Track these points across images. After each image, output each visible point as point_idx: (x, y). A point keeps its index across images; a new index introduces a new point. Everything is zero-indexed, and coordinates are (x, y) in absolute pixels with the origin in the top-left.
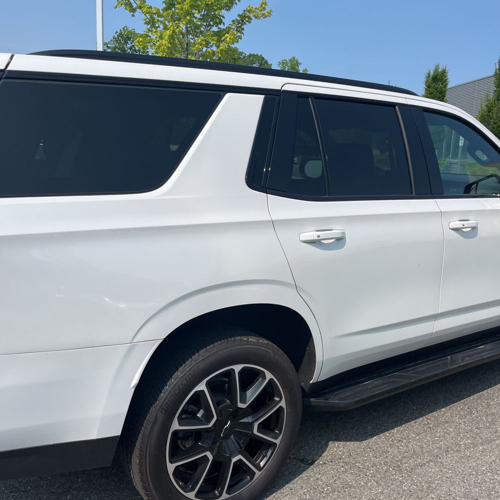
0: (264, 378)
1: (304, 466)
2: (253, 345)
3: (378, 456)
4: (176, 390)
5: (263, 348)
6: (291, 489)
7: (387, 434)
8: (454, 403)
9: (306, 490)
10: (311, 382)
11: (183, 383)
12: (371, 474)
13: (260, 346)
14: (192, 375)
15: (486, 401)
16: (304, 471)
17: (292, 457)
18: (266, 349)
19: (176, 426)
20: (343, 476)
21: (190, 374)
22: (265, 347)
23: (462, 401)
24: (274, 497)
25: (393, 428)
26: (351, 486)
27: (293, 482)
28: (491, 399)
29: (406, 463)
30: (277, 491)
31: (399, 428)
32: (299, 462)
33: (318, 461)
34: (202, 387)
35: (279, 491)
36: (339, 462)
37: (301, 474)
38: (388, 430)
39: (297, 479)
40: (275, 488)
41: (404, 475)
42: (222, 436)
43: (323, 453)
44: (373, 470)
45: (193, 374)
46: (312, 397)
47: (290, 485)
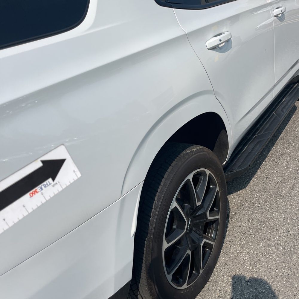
0: (206, 176)
2: (195, 153)
3: (263, 194)
4: (160, 218)
5: (202, 153)
7: (255, 176)
8: (276, 141)
12: (269, 207)
15: (292, 133)
18: (204, 153)
19: (166, 245)
20: (254, 217)
23: (279, 138)
25: (257, 172)
26: (264, 222)
28: (293, 131)
29: (282, 191)
31: (259, 170)
34: (174, 204)
35: (223, 247)
36: (244, 209)
38: (255, 174)
41: (288, 200)
42: (188, 232)
43: (229, 206)
44: (268, 205)
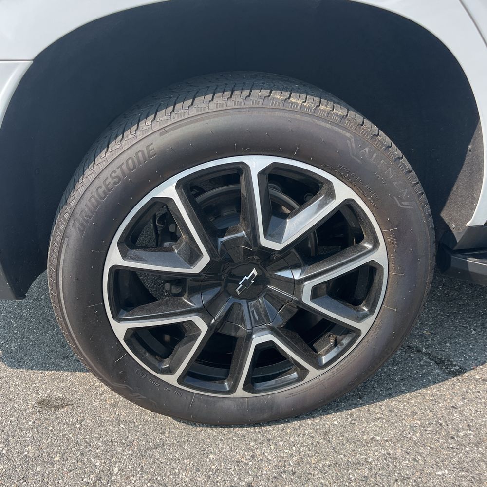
0: (331, 195)
1: (438, 375)
2: (299, 112)
5: (328, 126)
6: (391, 411)
9: (419, 422)
10: (468, 224)
11: (114, 175)
13: (319, 118)
14: (133, 161)
16: (435, 383)
17: (424, 350)
18: (336, 129)
19: (114, 258)
21: (130, 158)
22: (332, 123)
24: (351, 415)
27: (400, 398)
30: (362, 405)
32: (433, 363)
33: (472, 372)
34: (167, 190)
37: (425, 387)
39: (412, 394)
40: (361, 398)
42: (239, 293)
45: (135, 160)
46: (474, 256)
47: (392, 402)
